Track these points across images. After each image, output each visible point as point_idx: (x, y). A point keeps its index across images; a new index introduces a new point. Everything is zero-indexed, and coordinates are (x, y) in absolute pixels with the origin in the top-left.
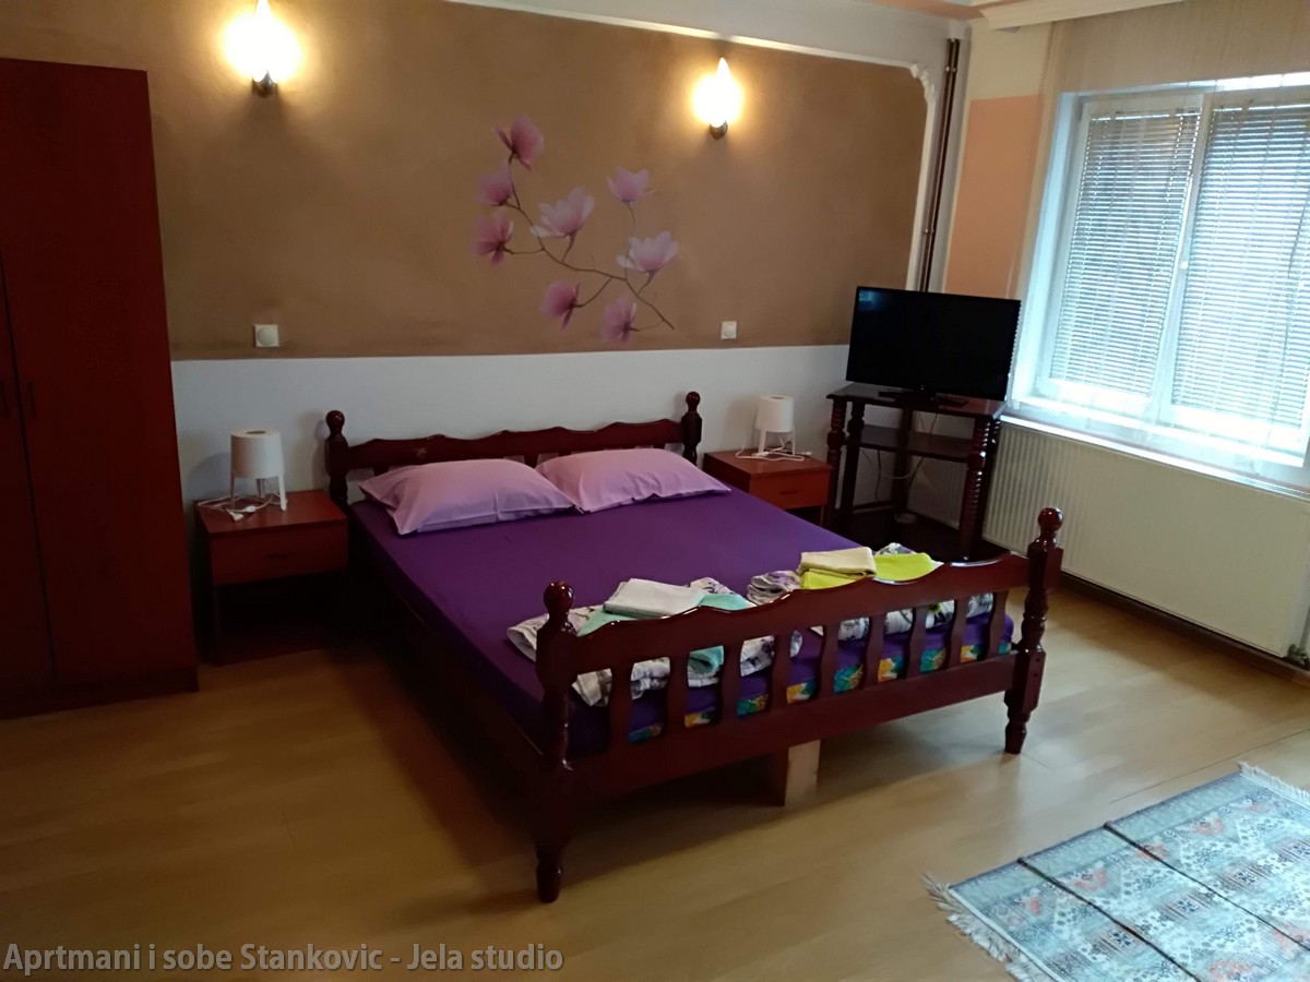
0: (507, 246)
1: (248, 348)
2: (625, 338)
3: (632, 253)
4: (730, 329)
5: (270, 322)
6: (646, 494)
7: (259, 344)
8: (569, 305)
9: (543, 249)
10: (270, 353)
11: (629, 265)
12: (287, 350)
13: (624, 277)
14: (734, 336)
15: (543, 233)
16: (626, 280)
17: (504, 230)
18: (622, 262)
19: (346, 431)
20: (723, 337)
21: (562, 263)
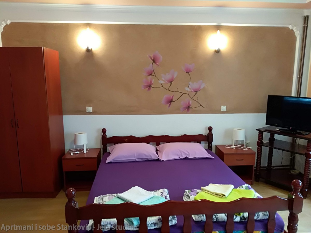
0: (152, 86)
1: (85, 113)
2: (188, 110)
3: (190, 86)
4: (224, 108)
5: (90, 106)
6: (184, 157)
7: (87, 112)
8: (170, 101)
9: (162, 86)
10: (90, 114)
11: (189, 90)
12: (94, 113)
13: (187, 93)
14: (226, 110)
15: (162, 82)
16: (188, 94)
17: (151, 82)
18: (187, 89)
19: (106, 134)
20: (222, 110)
21: (168, 90)
